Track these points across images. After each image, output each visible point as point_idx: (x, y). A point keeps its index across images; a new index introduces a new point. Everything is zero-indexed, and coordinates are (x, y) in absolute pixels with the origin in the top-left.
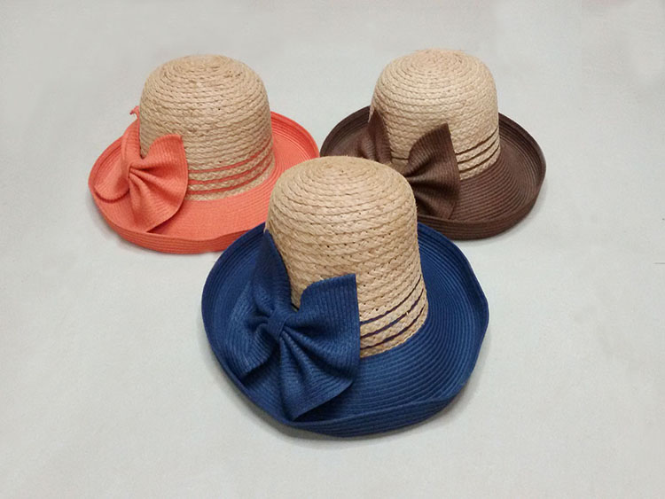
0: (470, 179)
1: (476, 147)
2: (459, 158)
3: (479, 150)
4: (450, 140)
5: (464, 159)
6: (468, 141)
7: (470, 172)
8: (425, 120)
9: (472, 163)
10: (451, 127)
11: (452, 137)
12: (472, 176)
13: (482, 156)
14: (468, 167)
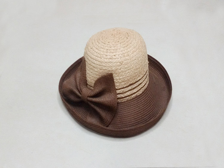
0: (124, 102)
1: (128, 86)
2: (118, 92)
3: (130, 88)
4: (114, 82)
5: (121, 92)
6: (123, 83)
7: (125, 99)
8: (101, 69)
9: (126, 95)
10: (114, 75)
11: (115, 81)
12: (125, 100)
13: (132, 91)
14: (123, 96)
